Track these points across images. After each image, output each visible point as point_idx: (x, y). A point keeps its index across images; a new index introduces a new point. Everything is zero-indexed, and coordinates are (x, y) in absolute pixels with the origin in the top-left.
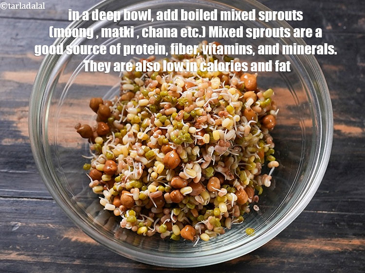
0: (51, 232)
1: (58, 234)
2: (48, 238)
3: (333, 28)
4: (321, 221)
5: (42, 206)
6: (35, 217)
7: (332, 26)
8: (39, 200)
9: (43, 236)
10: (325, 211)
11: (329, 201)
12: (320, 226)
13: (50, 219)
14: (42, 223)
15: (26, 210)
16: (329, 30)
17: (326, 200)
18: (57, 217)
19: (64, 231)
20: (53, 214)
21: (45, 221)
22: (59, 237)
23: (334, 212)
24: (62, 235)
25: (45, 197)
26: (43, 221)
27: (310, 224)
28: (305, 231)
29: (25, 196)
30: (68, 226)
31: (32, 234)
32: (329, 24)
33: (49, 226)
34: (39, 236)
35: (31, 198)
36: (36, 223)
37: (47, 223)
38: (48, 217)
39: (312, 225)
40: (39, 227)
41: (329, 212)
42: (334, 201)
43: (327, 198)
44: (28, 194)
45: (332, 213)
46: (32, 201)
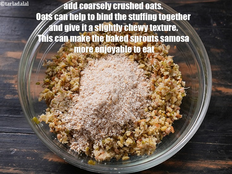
0: (35, 155)
1: (40, 156)
2: (34, 159)
3: (217, 25)
4: (208, 149)
5: (30, 138)
6: (25, 146)
7: (217, 24)
8: (28, 134)
9: (30, 158)
10: (211, 143)
11: (213, 137)
12: (208, 152)
13: (35, 147)
14: (30, 149)
15: (20, 141)
16: (215, 26)
17: (212, 136)
18: (39, 145)
19: (44, 155)
20: (37, 144)
21: (32, 148)
22: (40, 159)
23: (217, 143)
24: (43, 157)
25: (32, 133)
26: (30, 148)
27: (202, 151)
28: (198, 155)
29: (19, 132)
30: (46, 152)
31: (23, 156)
32: (215, 23)
33: (34, 151)
34: (28, 158)
35: (23, 133)
36: (26, 149)
37: (33, 149)
38: (34, 145)
39: (203, 152)
40: (28, 152)
41: (213, 144)
42: (217, 136)
43: (212, 134)
44: (21, 130)
45: (215, 144)
46: (24, 135)
